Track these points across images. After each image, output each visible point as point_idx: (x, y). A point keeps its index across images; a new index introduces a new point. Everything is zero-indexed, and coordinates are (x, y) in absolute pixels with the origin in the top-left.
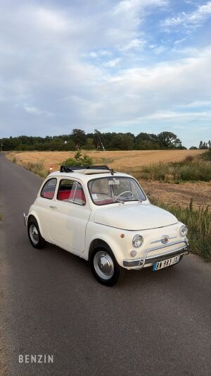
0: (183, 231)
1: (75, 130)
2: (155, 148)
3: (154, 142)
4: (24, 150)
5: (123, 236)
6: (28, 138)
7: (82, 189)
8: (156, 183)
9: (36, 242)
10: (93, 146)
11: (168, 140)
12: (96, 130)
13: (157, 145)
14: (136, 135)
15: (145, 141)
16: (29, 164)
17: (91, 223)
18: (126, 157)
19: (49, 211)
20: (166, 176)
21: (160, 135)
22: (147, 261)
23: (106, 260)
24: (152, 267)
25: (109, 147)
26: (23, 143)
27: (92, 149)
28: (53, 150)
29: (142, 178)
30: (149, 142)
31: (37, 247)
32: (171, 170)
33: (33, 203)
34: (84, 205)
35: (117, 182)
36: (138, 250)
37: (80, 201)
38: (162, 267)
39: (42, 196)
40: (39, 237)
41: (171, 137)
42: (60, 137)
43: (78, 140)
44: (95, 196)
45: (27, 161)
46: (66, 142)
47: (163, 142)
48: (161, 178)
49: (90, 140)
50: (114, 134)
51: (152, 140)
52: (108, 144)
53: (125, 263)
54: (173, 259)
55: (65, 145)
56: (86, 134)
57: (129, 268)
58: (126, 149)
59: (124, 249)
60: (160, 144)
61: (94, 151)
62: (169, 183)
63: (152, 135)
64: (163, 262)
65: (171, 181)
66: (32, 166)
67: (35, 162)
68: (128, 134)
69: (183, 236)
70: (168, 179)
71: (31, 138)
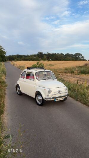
0: (66, 89)
1: (39, 52)
2: (73, 60)
3: (72, 57)
4: (18, 60)
5: (45, 90)
6: (20, 55)
7: (33, 75)
8: (70, 74)
9: (19, 93)
10: (46, 59)
11: (79, 57)
12: (48, 52)
13: (74, 59)
14: (65, 54)
15: (69, 57)
16: (19, 66)
17: (36, 86)
18: (59, 63)
19: (23, 82)
20: (74, 72)
21: (75, 55)
22: (53, 98)
23: (40, 98)
24: (54, 100)
25: (53, 59)
26: (18, 58)
27: (46, 60)
28: (29, 61)
29: (64, 72)
30: (70, 57)
31: (19, 95)
32: (77, 69)
33: (18, 80)
34: (34, 80)
35: (46, 73)
36: (50, 94)
37: (33, 79)
38: (58, 100)
39: (21, 78)
40: (20, 91)
41: (80, 55)
42: (33, 55)
43: (40, 56)
44: (37, 78)
45: (19, 65)
46: (35, 57)
47: (76, 57)
48: (72, 72)
49: (45, 56)
50: (55, 54)
51: (71, 57)
52: (53, 58)
53: (45, 98)
54: (62, 98)
55: (35, 58)
56: (44, 54)
57: (47, 100)
58: (60, 60)
59: (45, 94)
60: (75, 58)
61: (47, 61)
62: (75, 74)
63: (72, 55)
64: (58, 99)
65: (76, 74)
66: (21, 67)
67: (21, 65)
68: (61, 54)
69: (66, 91)
70: (75, 73)
71: (21, 55)
